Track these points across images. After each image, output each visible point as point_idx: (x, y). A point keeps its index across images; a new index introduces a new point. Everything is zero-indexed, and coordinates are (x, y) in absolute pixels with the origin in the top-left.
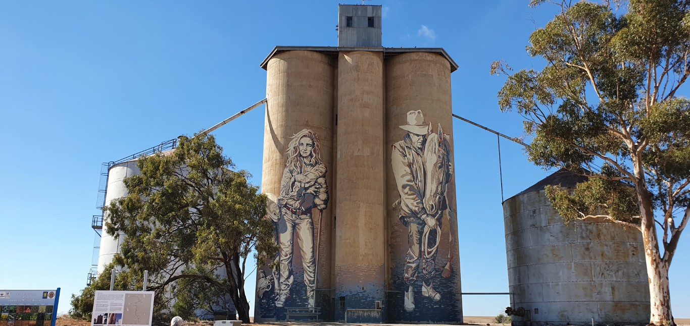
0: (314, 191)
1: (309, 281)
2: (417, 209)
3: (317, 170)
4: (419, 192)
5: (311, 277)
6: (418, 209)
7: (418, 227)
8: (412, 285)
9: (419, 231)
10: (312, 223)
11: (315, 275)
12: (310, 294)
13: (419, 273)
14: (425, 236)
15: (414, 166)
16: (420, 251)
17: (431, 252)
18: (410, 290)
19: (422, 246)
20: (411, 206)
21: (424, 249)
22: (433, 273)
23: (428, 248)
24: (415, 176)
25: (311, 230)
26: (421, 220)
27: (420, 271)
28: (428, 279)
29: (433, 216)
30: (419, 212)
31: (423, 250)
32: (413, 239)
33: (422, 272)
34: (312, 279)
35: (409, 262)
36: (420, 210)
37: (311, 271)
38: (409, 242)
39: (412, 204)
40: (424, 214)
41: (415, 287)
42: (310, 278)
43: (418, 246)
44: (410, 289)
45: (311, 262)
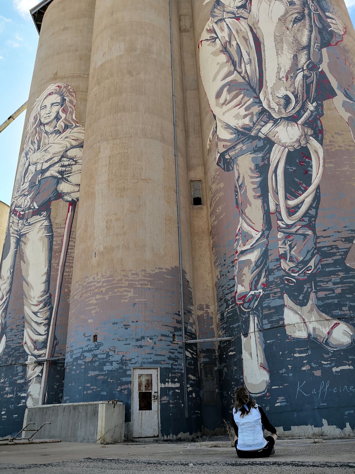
0: (59, 172)
1: (35, 342)
2: (247, 121)
3: (67, 137)
4: (249, 84)
5: (40, 335)
6: (251, 120)
7: (253, 159)
8: (256, 311)
9: (257, 166)
10: (50, 228)
11: (48, 330)
12: (33, 372)
13: (270, 272)
14: (275, 171)
15: (234, 43)
16: (267, 213)
17: (298, 207)
18: (251, 329)
19: (271, 199)
20: (234, 123)
21: (277, 205)
22: (312, 263)
23: (286, 198)
24: (236, 59)
25: (46, 240)
26: (260, 138)
27: (272, 266)
28: (300, 284)
29: (293, 119)
30: (254, 124)
31: (272, 208)
32: (246, 191)
33: (279, 268)
34: (41, 338)
35: (243, 253)
36: (255, 119)
37: (39, 320)
38: (237, 204)
39: (237, 116)
40: (266, 123)
41: (266, 317)
42: (36, 337)
43: (259, 202)
44: (253, 324)
45: (41, 302)
